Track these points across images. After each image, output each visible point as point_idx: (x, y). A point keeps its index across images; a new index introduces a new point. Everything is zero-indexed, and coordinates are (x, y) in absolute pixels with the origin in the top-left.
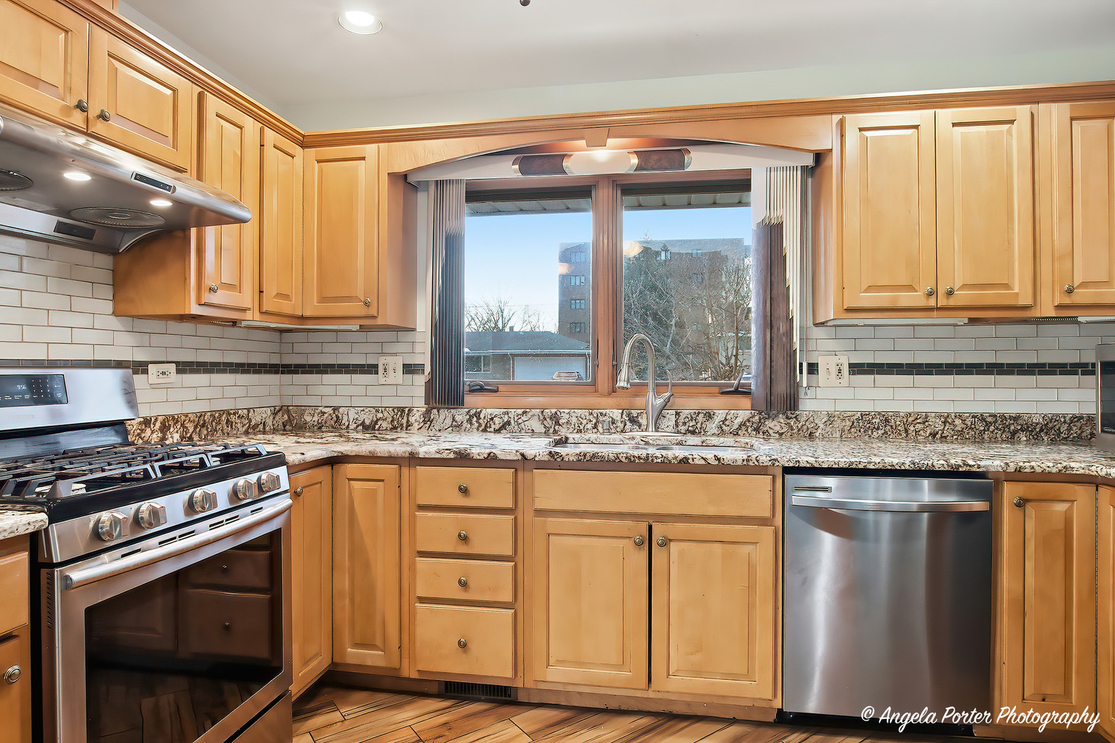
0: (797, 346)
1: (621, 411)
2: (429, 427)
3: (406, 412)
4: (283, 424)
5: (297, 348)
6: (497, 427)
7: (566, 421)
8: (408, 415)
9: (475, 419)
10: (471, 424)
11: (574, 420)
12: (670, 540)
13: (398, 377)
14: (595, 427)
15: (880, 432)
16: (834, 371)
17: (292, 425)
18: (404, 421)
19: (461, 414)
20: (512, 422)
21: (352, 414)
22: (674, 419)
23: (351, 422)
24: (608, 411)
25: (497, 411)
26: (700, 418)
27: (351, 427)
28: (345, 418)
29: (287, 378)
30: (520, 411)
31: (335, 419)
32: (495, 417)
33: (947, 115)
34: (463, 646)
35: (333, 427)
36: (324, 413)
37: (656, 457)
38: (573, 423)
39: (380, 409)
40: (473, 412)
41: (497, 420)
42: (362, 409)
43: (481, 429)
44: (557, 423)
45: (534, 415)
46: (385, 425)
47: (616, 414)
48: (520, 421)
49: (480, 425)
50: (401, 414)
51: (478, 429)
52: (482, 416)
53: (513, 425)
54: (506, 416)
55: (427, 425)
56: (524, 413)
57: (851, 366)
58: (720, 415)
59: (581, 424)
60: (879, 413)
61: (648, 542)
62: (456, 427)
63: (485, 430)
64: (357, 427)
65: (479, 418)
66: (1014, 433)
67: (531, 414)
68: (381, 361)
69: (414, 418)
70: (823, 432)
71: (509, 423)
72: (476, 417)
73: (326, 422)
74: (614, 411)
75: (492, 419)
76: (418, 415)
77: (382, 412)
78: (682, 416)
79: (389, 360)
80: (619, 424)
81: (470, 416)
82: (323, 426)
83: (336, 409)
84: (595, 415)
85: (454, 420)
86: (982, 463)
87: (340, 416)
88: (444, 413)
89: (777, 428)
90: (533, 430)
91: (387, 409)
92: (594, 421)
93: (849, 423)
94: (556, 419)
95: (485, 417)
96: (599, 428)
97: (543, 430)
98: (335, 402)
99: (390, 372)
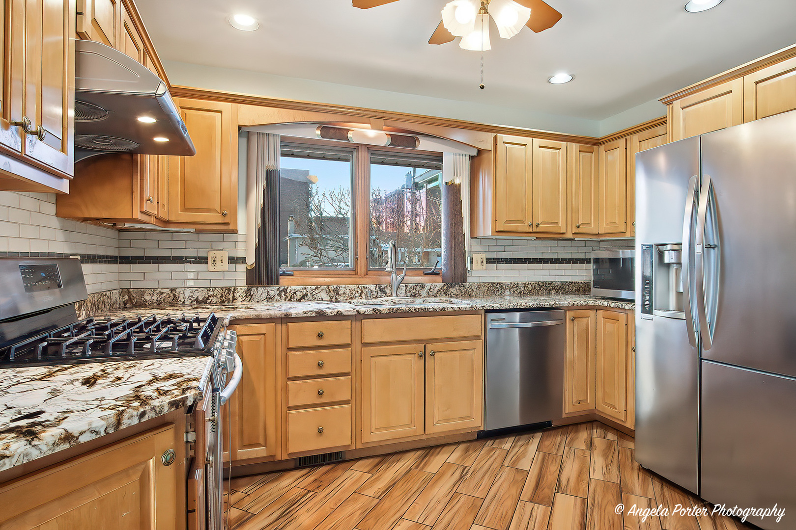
0: (466, 249)
1: (375, 285)
2: (250, 300)
3: (232, 290)
4: (124, 302)
5: (135, 244)
6: (299, 298)
7: (343, 292)
8: (234, 292)
9: (283, 293)
10: (281, 296)
11: (348, 292)
12: (435, 352)
13: (226, 266)
14: (360, 295)
15: (500, 292)
16: (480, 262)
17: (132, 303)
18: (231, 297)
19: (273, 290)
20: (309, 294)
21: (188, 293)
22: (404, 289)
23: (186, 299)
24: (368, 285)
25: (299, 288)
26: (418, 288)
27: (186, 303)
28: (182, 296)
29: (126, 267)
30: (314, 287)
31: (173, 297)
32: (297, 291)
33: (537, 141)
34: (320, 431)
35: (170, 303)
36: (162, 293)
37: (430, 308)
38: (347, 294)
39: (211, 288)
40: (282, 288)
41: (298, 293)
42: (196, 289)
43: (287, 300)
44: (338, 294)
45: (323, 289)
46: (215, 300)
47: (373, 287)
48: (314, 293)
49: (287, 297)
50: (229, 292)
51: (285, 300)
52: (288, 291)
53: (309, 296)
54: (305, 291)
55: (248, 299)
56: (316, 288)
57: (487, 259)
58: (428, 286)
59: (352, 294)
60: (499, 283)
61: (423, 356)
62: (270, 298)
63: (290, 300)
64: (192, 302)
65: (286, 292)
66: (550, 290)
67: (321, 288)
68: (211, 255)
69: (238, 294)
70: (476, 293)
71: (306, 295)
72: (284, 292)
73: (164, 300)
74: (371, 285)
75: (295, 293)
76: (241, 291)
77: (213, 291)
78: (409, 287)
79: (218, 254)
80: (374, 293)
81: (280, 291)
82: (161, 303)
83: (173, 290)
84: (361, 288)
85: (268, 294)
86: (561, 303)
87: (177, 295)
88: (261, 290)
89: (455, 292)
90: (322, 299)
91: (217, 288)
92: (360, 291)
93: (487, 289)
94: (336, 291)
95: (290, 292)
96: (363, 296)
97: (329, 298)
98: (173, 285)
99: (218, 262)
